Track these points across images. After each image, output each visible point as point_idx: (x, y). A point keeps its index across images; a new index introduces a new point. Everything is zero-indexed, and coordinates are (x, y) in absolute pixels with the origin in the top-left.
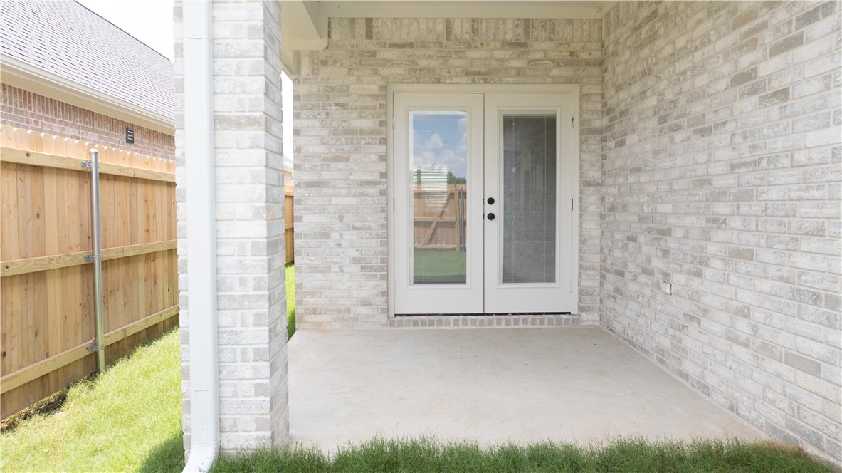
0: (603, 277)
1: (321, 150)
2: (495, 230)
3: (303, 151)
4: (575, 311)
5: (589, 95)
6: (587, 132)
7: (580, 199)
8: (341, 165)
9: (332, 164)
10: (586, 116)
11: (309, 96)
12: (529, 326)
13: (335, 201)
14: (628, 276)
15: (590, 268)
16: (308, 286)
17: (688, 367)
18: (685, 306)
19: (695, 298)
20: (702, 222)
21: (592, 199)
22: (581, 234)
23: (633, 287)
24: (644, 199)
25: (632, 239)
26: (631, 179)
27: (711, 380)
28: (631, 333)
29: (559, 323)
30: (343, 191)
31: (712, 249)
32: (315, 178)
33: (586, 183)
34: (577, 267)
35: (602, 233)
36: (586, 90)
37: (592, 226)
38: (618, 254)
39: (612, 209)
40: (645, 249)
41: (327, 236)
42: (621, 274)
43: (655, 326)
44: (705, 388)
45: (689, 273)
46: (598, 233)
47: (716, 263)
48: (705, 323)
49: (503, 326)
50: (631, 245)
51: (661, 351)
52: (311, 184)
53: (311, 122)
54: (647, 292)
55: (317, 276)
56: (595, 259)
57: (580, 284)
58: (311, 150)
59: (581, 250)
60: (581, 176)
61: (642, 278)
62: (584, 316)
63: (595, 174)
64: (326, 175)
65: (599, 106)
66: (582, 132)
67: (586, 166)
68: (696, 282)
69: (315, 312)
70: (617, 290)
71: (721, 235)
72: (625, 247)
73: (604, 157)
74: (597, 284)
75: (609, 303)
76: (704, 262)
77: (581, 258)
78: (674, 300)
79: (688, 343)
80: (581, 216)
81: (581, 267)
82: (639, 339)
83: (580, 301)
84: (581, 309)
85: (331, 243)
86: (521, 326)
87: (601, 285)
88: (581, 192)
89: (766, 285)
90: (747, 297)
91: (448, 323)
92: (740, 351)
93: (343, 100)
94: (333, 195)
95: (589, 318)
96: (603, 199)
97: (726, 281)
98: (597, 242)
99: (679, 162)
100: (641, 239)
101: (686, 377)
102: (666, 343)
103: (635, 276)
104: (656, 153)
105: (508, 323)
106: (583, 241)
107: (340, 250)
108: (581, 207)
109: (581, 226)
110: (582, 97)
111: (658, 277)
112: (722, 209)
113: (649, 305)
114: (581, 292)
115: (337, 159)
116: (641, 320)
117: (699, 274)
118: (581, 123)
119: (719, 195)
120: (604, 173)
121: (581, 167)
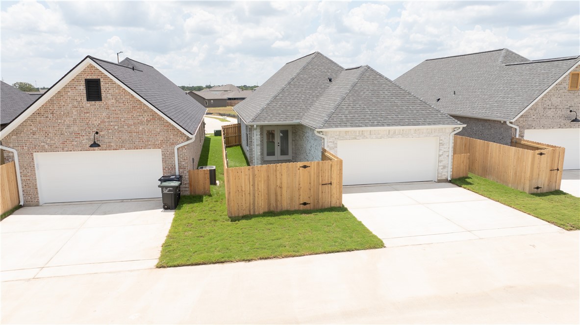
2: (279, 147)
6: (293, 133)
22: (292, 148)
33: (293, 140)
36: (293, 126)
39: (295, 145)
54: (298, 157)
56: (294, 152)
57: (292, 156)
59: (292, 150)
61: (298, 155)
65: (294, 129)
74: (294, 155)
81: (292, 153)
84: (292, 159)
88: (292, 142)
98: (294, 149)
100: (298, 150)
104: (299, 140)
108: (292, 144)
109: (292, 146)
110: (292, 128)
118: (292, 131)
119: (302, 147)
120: (295, 139)
121: (292, 138)
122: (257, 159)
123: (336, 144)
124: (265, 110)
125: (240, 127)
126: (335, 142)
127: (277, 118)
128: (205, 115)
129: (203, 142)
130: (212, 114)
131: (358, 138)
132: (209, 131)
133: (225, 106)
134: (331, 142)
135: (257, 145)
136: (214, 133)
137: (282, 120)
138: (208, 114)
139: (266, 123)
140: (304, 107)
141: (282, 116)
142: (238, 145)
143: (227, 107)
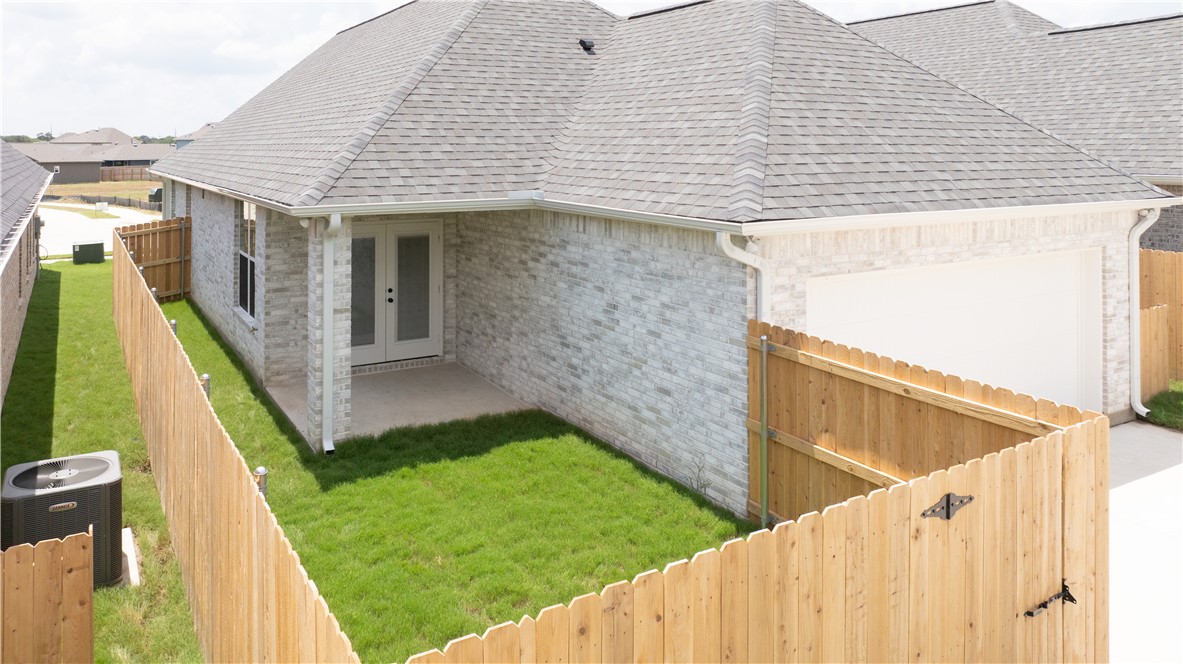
0: (458, 332)
1: (284, 267)
2: (393, 307)
3: (272, 269)
4: (441, 354)
5: (449, 225)
6: (447, 246)
7: (444, 286)
8: (297, 277)
9: (291, 276)
10: (447, 237)
11: (276, 233)
12: (415, 367)
13: (292, 300)
14: (474, 335)
15: (450, 327)
16: (273, 357)
17: (505, 383)
18: (503, 353)
19: (506, 350)
20: (509, 316)
21: (451, 286)
22: (444, 307)
23: (476, 341)
24: (482, 296)
25: (475, 314)
26: (475, 282)
27: (514, 388)
28: (476, 366)
29: (432, 362)
30: (298, 293)
31: (513, 329)
32: (279, 286)
33: (447, 276)
34: (442, 328)
35: (457, 307)
36: (447, 221)
37: (451, 302)
38: (467, 321)
39: (464, 294)
40: (483, 322)
41: (287, 323)
42: (469, 333)
43: (489, 363)
44: (512, 392)
45: (504, 338)
46: (454, 306)
47: (515, 336)
48: (511, 362)
49: (399, 368)
50: (475, 318)
51: (492, 375)
52: (276, 290)
53: (278, 250)
54: (485, 344)
55: (280, 350)
56: (453, 322)
57: (444, 338)
58: (277, 268)
59: (444, 317)
60: (444, 272)
61: (482, 337)
62: (447, 357)
63: (453, 271)
64: (287, 284)
65: (455, 231)
66: (444, 246)
67: (448, 266)
68: (507, 343)
69: (278, 374)
70: (467, 341)
71: (516, 324)
72: (472, 318)
73: (458, 262)
74: (454, 336)
75: (462, 349)
76: (510, 334)
77: (444, 322)
78: (497, 350)
79: (504, 371)
80: (444, 296)
81: (445, 327)
82: (481, 370)
83: (444, 347)
84: (445, 353)
85: (289, 327)
86: (410, 367)
87: (457, 337)
88: (444, 282)
89: (531, 348)
90: (526, 352)
91: (365, 371)
92: (524, 374)
93: (299, 235)
94: (291, 296)
95: (451, 358)
96: (457, 286)
97: (518, 344)
98: (454, 311)
99: (499, 284)
100: (481, 316)
101: (503, 387)
102: (495, 372)
103: (478, 335)
104: (488, 275)
105: (402, 366)
106: (445, 311)
107: (296, 331)
108: (444, 291)
109: (444, 301)
110: (444, 226)
111: (490, 338)
112: (517, 313)
113: (486, 352)
114: (445, 342)
115: (295, 273)
116: (481, 360)
117: (508, 339)
118: (445, 241)
119: (515, 307)
120: (458, 271)
121: (444, 267)
122: (336, 381)
123: (802, 295)
124: (372, 148)
125: (189, 229)
126: (799, 288)
127: (433, 181)
128: (38, 203)
129: (28, 290)
130: (58, 198)
131: (878, 264)
132: (56, 246)
133: (96, 181)
134: (783, 287)
135: (336, 311)
136: (71, 252)
137: (453, 189)
138: (46, 198)
139: (388, 204)
140: (529, 137)
141: (449, 172)
142: (176, 298)
143: (101, 182)
